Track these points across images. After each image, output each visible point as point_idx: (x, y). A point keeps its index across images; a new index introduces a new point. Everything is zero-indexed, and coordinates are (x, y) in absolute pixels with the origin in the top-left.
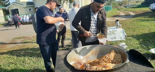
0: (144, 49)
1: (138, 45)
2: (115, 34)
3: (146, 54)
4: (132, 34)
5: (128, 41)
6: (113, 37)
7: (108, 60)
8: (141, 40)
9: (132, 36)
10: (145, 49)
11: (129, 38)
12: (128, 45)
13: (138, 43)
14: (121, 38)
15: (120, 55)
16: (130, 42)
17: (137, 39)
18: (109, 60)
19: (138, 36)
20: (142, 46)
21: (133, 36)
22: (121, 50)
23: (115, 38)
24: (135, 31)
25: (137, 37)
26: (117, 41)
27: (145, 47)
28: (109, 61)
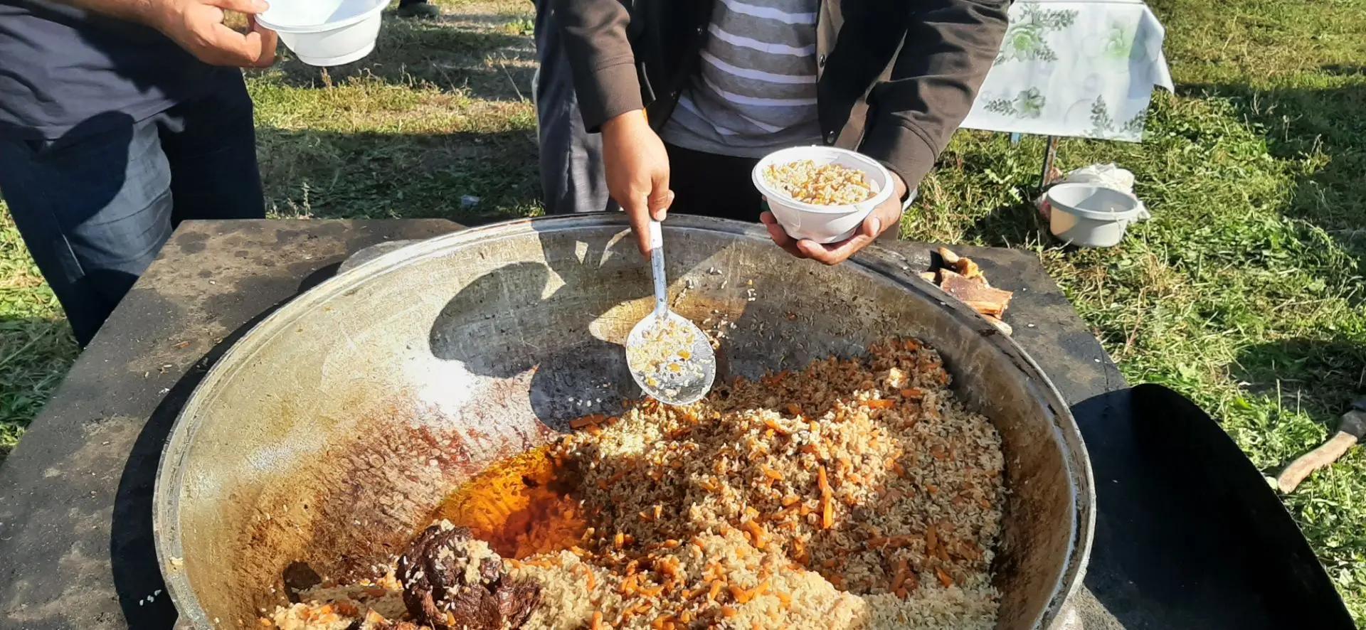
0: (1319, 284)
1: (1271, 223)
2: (1049, 56)
3: (1332, 350)
4: (1228, 72)
5: (1171, 155)
6: (1016, 91)
7: (804, 476)
8: (1311, 163)
9: (1227, 90)
10: (1332, 281)
11: (1197, 108)
12: (1161, 194)
13: (1270, 183)
14: (1098, 111)
15: (989, 439)
16: (1191, 164)
17: (1279, 136)
18: (814, 484)
19: (1288, 99)
20: (1304, 236)
21: (1236, 92)
22: (1021, 384)
23: (1032, 101)
24: (1267, 42)
25: (1279, 112)
26: (1049, 140)
27: (1336, 252)
28: (811, 503)
